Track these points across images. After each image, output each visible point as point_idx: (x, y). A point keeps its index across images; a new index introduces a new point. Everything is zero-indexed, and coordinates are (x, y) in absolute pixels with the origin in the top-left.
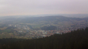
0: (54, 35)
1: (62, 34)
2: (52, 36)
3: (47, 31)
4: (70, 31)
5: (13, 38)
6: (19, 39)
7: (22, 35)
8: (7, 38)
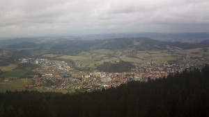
0: (129, 83)
1: (146, 81)
2: (123, 85)
3: (111, 74)
4: (167, 75)
5: (30, 90)
6: (46, 93)
7: (53, 84)
8: (16, 91)
